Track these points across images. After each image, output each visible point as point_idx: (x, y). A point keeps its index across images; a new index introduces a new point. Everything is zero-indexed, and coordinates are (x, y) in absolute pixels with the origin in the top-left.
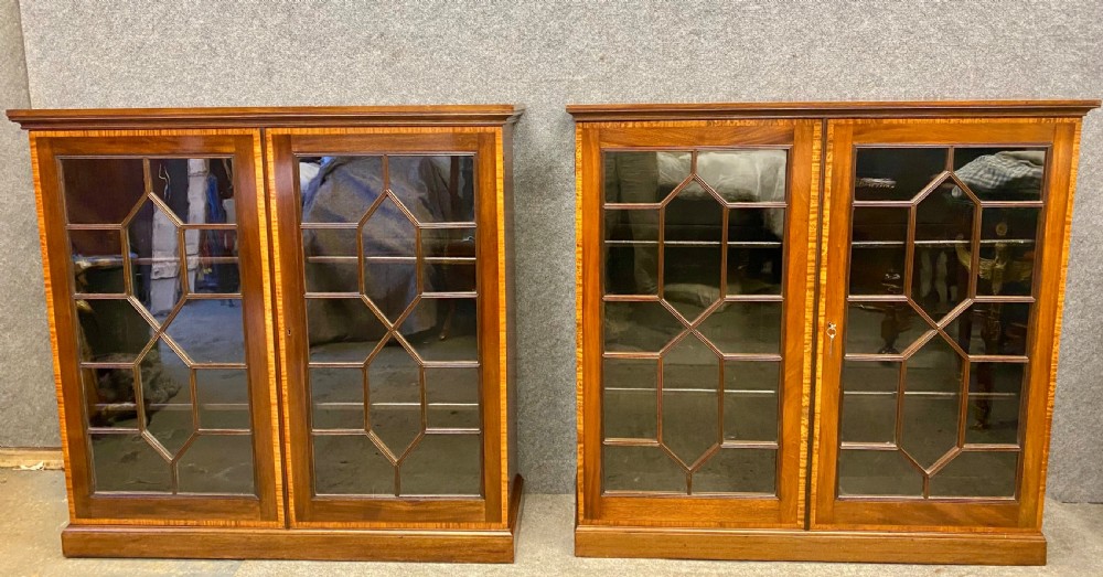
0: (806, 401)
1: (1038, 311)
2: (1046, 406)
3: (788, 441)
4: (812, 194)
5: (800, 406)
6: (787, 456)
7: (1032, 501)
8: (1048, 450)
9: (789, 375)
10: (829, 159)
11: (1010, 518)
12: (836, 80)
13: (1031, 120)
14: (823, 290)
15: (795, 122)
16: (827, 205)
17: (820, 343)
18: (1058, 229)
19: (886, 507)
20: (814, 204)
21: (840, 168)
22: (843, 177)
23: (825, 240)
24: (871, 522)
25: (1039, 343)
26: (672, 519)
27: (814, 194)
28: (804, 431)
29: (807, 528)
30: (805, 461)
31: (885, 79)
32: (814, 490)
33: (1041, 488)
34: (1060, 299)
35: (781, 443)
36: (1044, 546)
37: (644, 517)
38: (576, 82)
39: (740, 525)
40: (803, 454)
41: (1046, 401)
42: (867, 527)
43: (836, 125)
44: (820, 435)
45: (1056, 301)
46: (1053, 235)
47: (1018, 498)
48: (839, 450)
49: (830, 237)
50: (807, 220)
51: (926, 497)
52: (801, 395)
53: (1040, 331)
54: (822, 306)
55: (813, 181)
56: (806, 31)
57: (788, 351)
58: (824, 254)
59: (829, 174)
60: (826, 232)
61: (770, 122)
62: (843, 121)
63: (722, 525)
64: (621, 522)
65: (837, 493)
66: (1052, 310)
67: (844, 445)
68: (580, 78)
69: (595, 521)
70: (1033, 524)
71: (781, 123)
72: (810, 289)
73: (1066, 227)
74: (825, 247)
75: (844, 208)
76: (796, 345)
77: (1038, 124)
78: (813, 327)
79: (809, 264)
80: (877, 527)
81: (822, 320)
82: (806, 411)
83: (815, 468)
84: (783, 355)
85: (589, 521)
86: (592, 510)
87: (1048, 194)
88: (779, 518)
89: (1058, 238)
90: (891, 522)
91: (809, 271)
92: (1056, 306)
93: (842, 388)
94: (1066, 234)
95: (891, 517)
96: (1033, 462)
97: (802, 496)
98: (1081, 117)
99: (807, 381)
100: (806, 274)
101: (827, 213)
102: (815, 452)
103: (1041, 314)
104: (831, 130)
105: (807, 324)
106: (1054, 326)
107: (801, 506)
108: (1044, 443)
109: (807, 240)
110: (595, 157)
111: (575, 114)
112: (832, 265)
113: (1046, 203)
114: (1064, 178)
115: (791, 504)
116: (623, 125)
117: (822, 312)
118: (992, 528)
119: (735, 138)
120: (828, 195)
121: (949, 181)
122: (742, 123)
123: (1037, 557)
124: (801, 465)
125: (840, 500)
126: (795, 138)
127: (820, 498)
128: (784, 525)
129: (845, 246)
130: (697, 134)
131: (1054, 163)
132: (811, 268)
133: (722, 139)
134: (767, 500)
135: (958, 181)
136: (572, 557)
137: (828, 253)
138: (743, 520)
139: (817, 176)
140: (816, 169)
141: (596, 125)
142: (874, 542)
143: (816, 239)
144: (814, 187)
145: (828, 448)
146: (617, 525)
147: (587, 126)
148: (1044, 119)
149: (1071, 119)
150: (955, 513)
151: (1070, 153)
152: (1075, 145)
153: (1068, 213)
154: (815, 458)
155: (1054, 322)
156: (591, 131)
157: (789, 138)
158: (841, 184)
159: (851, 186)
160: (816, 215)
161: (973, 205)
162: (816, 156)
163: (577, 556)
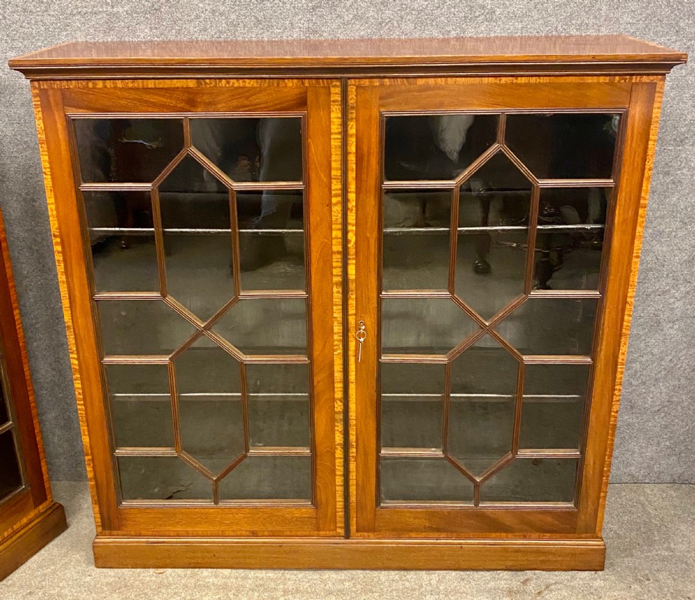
0: (339, 407)
1: (605, 308)
2: (610, 412)
3: (321, 449)
4: (334, 173)
5: (333, 412)
6: (322, 463)
7: (591, 508)
8: (610, 456)
9: (320, 378)
10: (352, 131)
11: (567, 525)
12: (437, 12)
13: (602, 79)
14: (352, 286)
15: (306, 82)
16: (352, 187)
17: (352, 345)
18: (631, 213)
19: (432, 514)
20: (336, 186)
21: (365, 141)
22: (369, 153)
23: (351, 228)
24: (417, 530)
25: (604, 343)
26: (200, 529)
27: (336, 173)
28: (339, 438)
29: (347, 536)
30: (342, 469)
31: (498, 11)
32: (353, 499)
33: (602, 494)
34: (629, 295)
35: (313, 449)
36: (603, 552)
37: (168, 528)
38: (116, 15)
39: (273, 534)
40: (339, 463)
41: (611, 406)
42: (413, 535)
43: (358, 87)
44: (357, 441)
45: (625, 297)
46: (624, 221)
47: (577, 505)
48: (378, 458)
49: (357, 225)
50: (330, 205)
51: (476, 505)
52: (334, 400)
53: (606, 330)
54: (352, 302)
55: (334, 158)
57: (316, 353)
58: (351, 245)
59: (352, 148)
61: (275, 82)
62: (366, 82)
63: (254, 534)
64: (143, 533)
65: (378, 501)
66: (620, 307)
67: (385, 452)
68: (121, 10)
69: (115, 532)
70: (592, 531)
71: (290, 83)
72: (337, 284)
73: (641, 211)
74: (352, 237)
75: (373, 190)
76: (324, 347)
77: (611, 84)
78: (343, 326)
79: (334, 256)
80: (423, 535)
81: (352, 320)
82: (340, 417)
83: (353, 476)
84: (310, 357)
85: (108, 532)
86: (110, 522)
87: (620, 171)
88: (319, 524)
89: (629, 225)
90: (438, 530)
91: (335, 264)
92: (625, 302)
93: (379, 391)
94: (640, 219)
95: (440, 525)
96: (594, 468)
97: (340, 504)
98: (664, 74)
99: (339, 386)
100: (332, 267)
101: (352, 196)
102: (352, 460)
103: (607, 310)
104: (352, 94)
105: (335, 323)
106: (622, 324)
107: (340, 514)
108: (606, 451)
109: (331, 229)
110: (60, 125)
111: (26, 72)
112: (361, 257)
113: (617, 182)
114: (640, 150)
115: (330, 511)
116: (91, 85)
117: (352, 311)
118: (548, 535)
119: (235, 103)
120: (352, 175)
121: (500, 156)
122: (241, 83)
123: (595, 563)
124: (338, 473)
125: (382, 508)
126: (309, 103)
127: (361, 507)
128: (322, 533)
129: (375, 234)
130: (185, 97)
131: (629, 132)
132: (337, 260)
133: (219, 103)
134: (302, 507)
135: (511, 155)
136: (93, 567)
137: (356, 241)
138: (279, 528)
139: (339, 152)
140: (336, 142)
141: (57, 85)
142: (420, 550)
143: (340, 226)
144: (336, 164)
145: (366, 454)
146: (139, 535)
147: (45, 85)
148: (617, 78)
149: (651, 78)
150: (508, 520)
151: (648, 122)
152: (655, 111)
153: (643, 195)
154: (353, 466)
155: (622, 320)
156: (51, 92)
157: (302, 102)
158: (368, 160)
159: (380, 163)
160: (339, 199)
161: (529, 186)
162: (336, 127)
163: (98, 566)
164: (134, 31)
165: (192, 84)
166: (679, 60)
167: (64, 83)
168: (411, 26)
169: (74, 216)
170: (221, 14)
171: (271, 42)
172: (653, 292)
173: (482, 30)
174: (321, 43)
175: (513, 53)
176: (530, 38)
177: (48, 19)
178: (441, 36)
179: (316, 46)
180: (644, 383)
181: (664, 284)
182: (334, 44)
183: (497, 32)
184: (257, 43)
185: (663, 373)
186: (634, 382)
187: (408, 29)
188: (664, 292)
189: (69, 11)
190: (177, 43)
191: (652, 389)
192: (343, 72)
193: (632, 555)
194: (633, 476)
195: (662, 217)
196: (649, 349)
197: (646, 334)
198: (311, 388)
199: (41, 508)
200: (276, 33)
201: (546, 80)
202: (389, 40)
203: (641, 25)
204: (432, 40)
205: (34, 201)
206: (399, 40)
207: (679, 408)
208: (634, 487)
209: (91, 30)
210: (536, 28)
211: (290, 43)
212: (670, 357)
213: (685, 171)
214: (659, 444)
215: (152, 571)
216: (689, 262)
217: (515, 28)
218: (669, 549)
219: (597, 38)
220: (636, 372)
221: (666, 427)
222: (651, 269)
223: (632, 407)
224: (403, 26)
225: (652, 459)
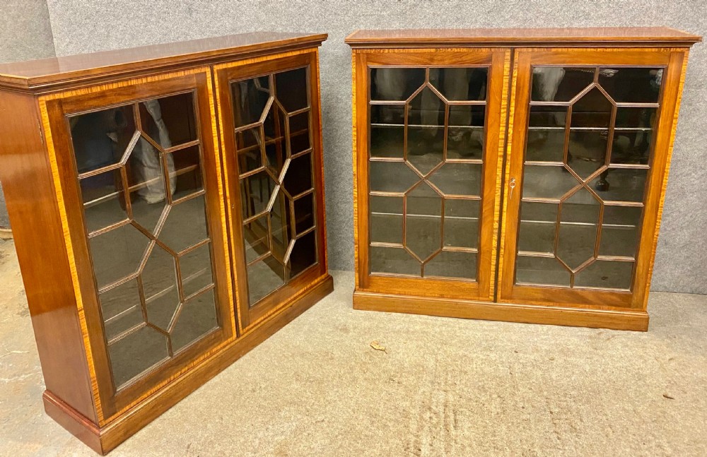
0: (496, 225)
1: (652, 174)
2: (653, 235)
3: (484, 249)
4: (503, 96)
5: (493, 228)
6: (483, 258)
7: (640, 293)
8: (653, 262)
9: (486, 209)
10: (515, 74)
11: (626, 302)
13: (653, 50)
14: (509, 158)
15: (493, 50)
16: (513, 104)
17: (506, 191)
18: (668, 122)
19: (545, 291)
20: (504, 103)
21: (522, 80)
22: (524, 86)
23: (511, 126)
24: (536, 300)
25: (651, 194)
26: (411, 291)
27: (505, 96)
28: (495, 243)
29: (495, 301)
30: (495, 261)
32: (500, 279)
33: (648, 285)
34: (667, 167)
35: (479, 249)
36: (647, 319)
37: (394, 289)
39: (453, 297)
40: (494, 257)
41: (654, 231)
42: (533, 302)
43: (520, 52)
44: (505, 246)
45: (664, 168)
46: (665, 126)
47: (632, 290)
48: (517, 256)
49: (514, 124)
50: (500, 113)
51: (571, 287)
52: (493, 221)
53: (653, 187)
54: (508, 167)
55: (504, 88)
57: (485, 195)
58: (510, 135)
59: (514, 84)
60: (511, 120)
61: (476, 50)
62: (524, 50)
63: (442, 296)
64: (381, 291)
65: (515, 281)
66: (661, 174)
67: (520, 253)
68: (385, 14)
69: (365, 289)
70: (641, 306)
71: (484, 50)
72: (500, 156)
73: (674, 121)
74: (511, 131)
75: (524, 105)
76: (490, 191)
77: (659, 52)
78: (502, 181)
79: (500, 141)
80: (540, 303)
81: (507, 176)
82: (496, 231)
83: (501, 266)
84: (482, 196)
85: (362, 289)
86: (363, 284)
87: (663, 99)
88: (479, 294)
89: (668, 128)
90: (549, 301)
91: (500, 145)
92: (664, 172)
93: (519, 219)
94: (673, 125)
95: (550, 298)
96: (643, 269)
97: (492, 282)
98: (689, 47)
99: (497, 213)
100: (498, 147)
101: (512, 109)
102: (501, 256)
103: (653, 176)
104: (516, 56)
105: (498, 178)
106: (662, 184)
107: (492, 287)
108: (651, 257)
109: (499, 126)
110: (364, 71)
111: (351, 45)
112: (515, 142)
113: (661, 105)
114: (675, 88)
115: (486, 286)
116: (382, 51)
117: (507, 171)
118: (614, 308)
119: (454, 60)
120: (513, 98)
121: (595, 89)
122: (458, 50)
123: (642, 326)
124: (492, 263)
125: (517, 285)
126: (493, 60)
127: (504, 284)
128: (481, 298)
129: (524, 130)
130: (429, 57)
131: (668, 78)
132: (501, 143)
133: (445, 60)
134: (470, 283)
135: (602, 89)
136: (351, 309)
137: (513, 134)
138: (455, 294)
139: (507, 85)
140: (506, 80)
141: (365, 51)
142: (537, 312)
143: (505, 125)
144: (505, 92)
145: (509, 254)
146: (378, 292)
147: (359, 51)
148: (662, 49)
149: (682, 49)
150: (590, 297)
151: (679, 72)
152: (683, 67)
153: (676, 112)
154: (501, 260)
155: (662, 182)
156: (361, 55)
157: (489, 60)
158: (523, 90)
159: (529, 92)
160: (505, 110)
161: (611, 105)
162: (506, 72)
163: (354, 309)
166: (698, 40)
167: (369, 50)
169: (365, 117)
171: (463, 30)
172: (681, 174)
173: (583, 24)
174: (491, 30)
175: (601, 36)
176: (610, 28)
177: (347, 18)
178: (559, 27)
179: (489, 31)
180: (674, 229)
181: (686, 170)
182: (499, 30)
183: (592, 25)
184: (456, 30)
185: (686, 223)
186: (667, 229)
187: (541, 23)
188: (687, 175)
189: (358, 14)
190: (412, 30)
191: (679, 233)
192: (513, 45)
193: (665, 326)
194: (666, 287)
195: (687, 130)
196: (677, 209)
197: (676, 200)
198: (480, 214)
199: (323, 276)
200: (468, 25)
201: (623, 50)
202: (530, 29)
203: (676, 21)
204: (554, 29)
205: (328, 113)
206: (535, 29)
207: (696, 246)
209: (369, 24)
210: (614, 23)
211: (474, 30)
212: (691, 214)
213: (701, 103)
214: (683, 268)
215: (384, 313)
216: (704, 157)
217: (602, 23)
218: (688, 324)
219: (650, 28)
220: (669, 222)
221: (688, 257)
222: (680, 160)
223: (666, 244)
224: (538, 22)
225: (678, 277)
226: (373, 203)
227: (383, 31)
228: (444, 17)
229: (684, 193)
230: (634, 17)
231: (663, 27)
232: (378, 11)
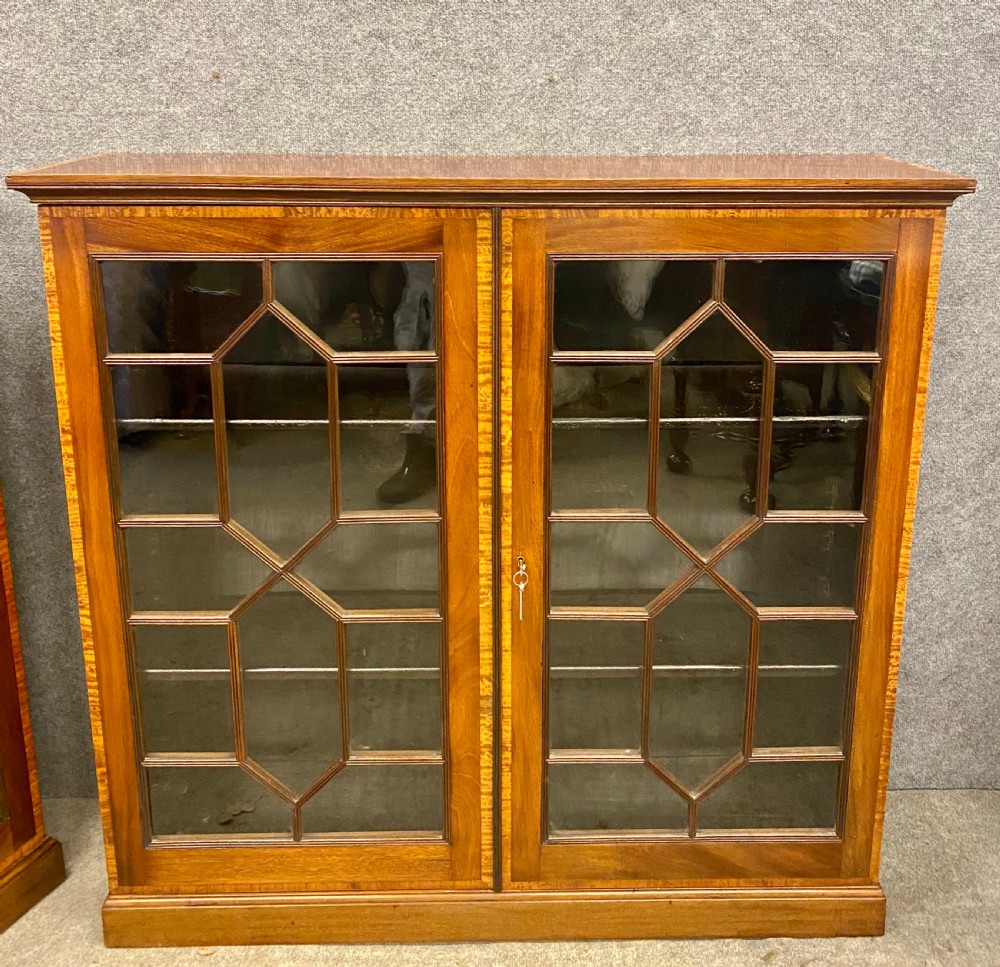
0: (486, 687)
1: (873, 537)
2: (885, 689)
3: (459, 752)
4: (481, 339)
5: (477, 697)
6: (461, 773)
7: (861, 837)
8: (887, 757)
9: (457, 645)
10: (507, 280)
11: (827, 865)
12: (622, 122)
13: (858, 213)
14: (507, 504)
15: (443, 212)
16: (508, 359)
17: (507, 593)
18: (905, 401)
19: (627, 851)
20: (485, 358)
21: (527, 295)
22: (531, 312)
23: (506, 419)
24: (603, 876)
25: (873, 589)
26: (271, 880)
27: (484, 339)
28: (486, 737)
29: (498, 887)
30: (490, 783)
31: (705, 121)
32: (507, 829)
33: (877, 817)
34: (907, 517)
35: (447, 755)
36: (881, 906)
37: (222, 880)
38: (172, 118)
39: (383, 887)
40: (486, 775)
41: (885, 682)
42: (598, 884)
43: (516, 220)
44: (513, 742)
45: (901, 519)
46: (897, 410)
47: (840, 833)
48: (545, 766)
49: (514, 414)
50: (475, 385)
51: (692, 835)
52: (478, 677)
53: (875, 569)
54: (507, 528)
55: (481, 317)
56: (569, 37)
57: (453, 606)
58: (506, 443)
59: (507, 305)
60: (507, 404)
61: (398, 212)
62: (528, 213)
63: (355, 887)
64: (183, 888)
65: (545, 831)
66: (894, 536)
67: (555, 756)
69: (138, 888)
70: (863, 873)
71: (418, 214)
72: (485, 501)
73: (919, 398)
74: (507, 431)
75: (537, 364)
76: (465, 597)
77: (871, 219)
78: (494, 567)
79: (481, 460)
80: (613, 883)
81: (507, 556)
82: (487, 704)
83: (506, 794)
84: (444, 612)
85: (126, 888)
86: (130, 873)
87: (887, 341)
88: (454, 871)
89: (904, 418)
90: (635, 876)
91: (481, 472)
92: (901, 529)
93: (546, 665)
94: (918, 410)
95: (642, 868)
96: (864, 777)
97: (487, 840)
98: (944, 208)
99: (486, 656)
100: (477, 476)
101: (507, 372)
102: (506, 769)
103: (877, 540)
104: (507, 228)
105: (482, 560)
106: (897, 561)
107: (488, 853)
108: (881, 749)
109: (477, 420)
110: (80, 271)
111: (33, 194)
112: (520, 462)
113: (884, 355)
114: (915, 312)
115: (471, 851)
116: (127, 212)
117: (506, 541)
118: (799, 880)
119: (339, 240)
120: (507, 342)
121: (717, 318)
122: (348, 212)
123: (870, 923)
124: (483, 790)
125: (551, 843)
126: (445, 241)
127: (518, 843)
128: (459, 883)
129: (541, 427)
130: (265, 231)
131: (898, 287)
132: (484, 465)
133: (315, 239)
134: (427, 845)
135: (733, 317)
136: (100, 947)
137: (513, 440)
138: (390, 877)
139: (488, 309)
140: (484, 295)
141: (76, 212)
142: (609, 909)
143: (489, 416)
144: (484, 326)
145: (526, 762)
146: (176, 892)
147: (58, 212)
148: (880, 211)
149: (927, 212)
150: (738, 858)
151: (924, 272)
152: (933, 257)
153: (921, 374)
154: (506, 779)
155: (898, 555)
156: (67, 223)
157: (436, 240)
158: (531, 322)
159: (547, 325)
160: (489, 376)
161: (760, 360)
162: (484, 274)
163: (109, 945)
164: (197, 141)
165: (276, 213)
166: (966, 187)
167: (89, 210)
168: (587, 140)
169: (94, 401)
170: (322, 119)
171: (392, 159)
172: (931, 508)
173: (683, 146)
174: (462, 161)
175: (728, 177)
176: (749, 157)
177: (74, 122)
178: (627, 154)
179: (455, 164)
180: (922, 640)
181: (941, 498)
182: (480, 162)
184: (373, 158)
187: (583, 143)
190: (258, 156)
191: (935, 648)
192: (493, 199)
193: (923, 909)
196: (927, 591)
198: (444, 660)
199: (26, 848)
200: (401, 147)
201: (781, 213)
202: (556, 158)
204: (614, 158)
206: (570, 158)
208: (916, 795)
209: (137, 138)
210: (757, 144)
211: (419, 160)
212: (957, 602)
213: (966, 339)
214: (947, 729)
215: (194, 950)
217: (729, 143)
218: (975, 897)
219: (842, 158)
221: (956, 705)
224: (575, 141)
226: (139, 645)
227: (178, 155)
228: (339, 123)
229: (939, 552)
230: (804, 130)
231: (872, 154)
232: (161, 103)
